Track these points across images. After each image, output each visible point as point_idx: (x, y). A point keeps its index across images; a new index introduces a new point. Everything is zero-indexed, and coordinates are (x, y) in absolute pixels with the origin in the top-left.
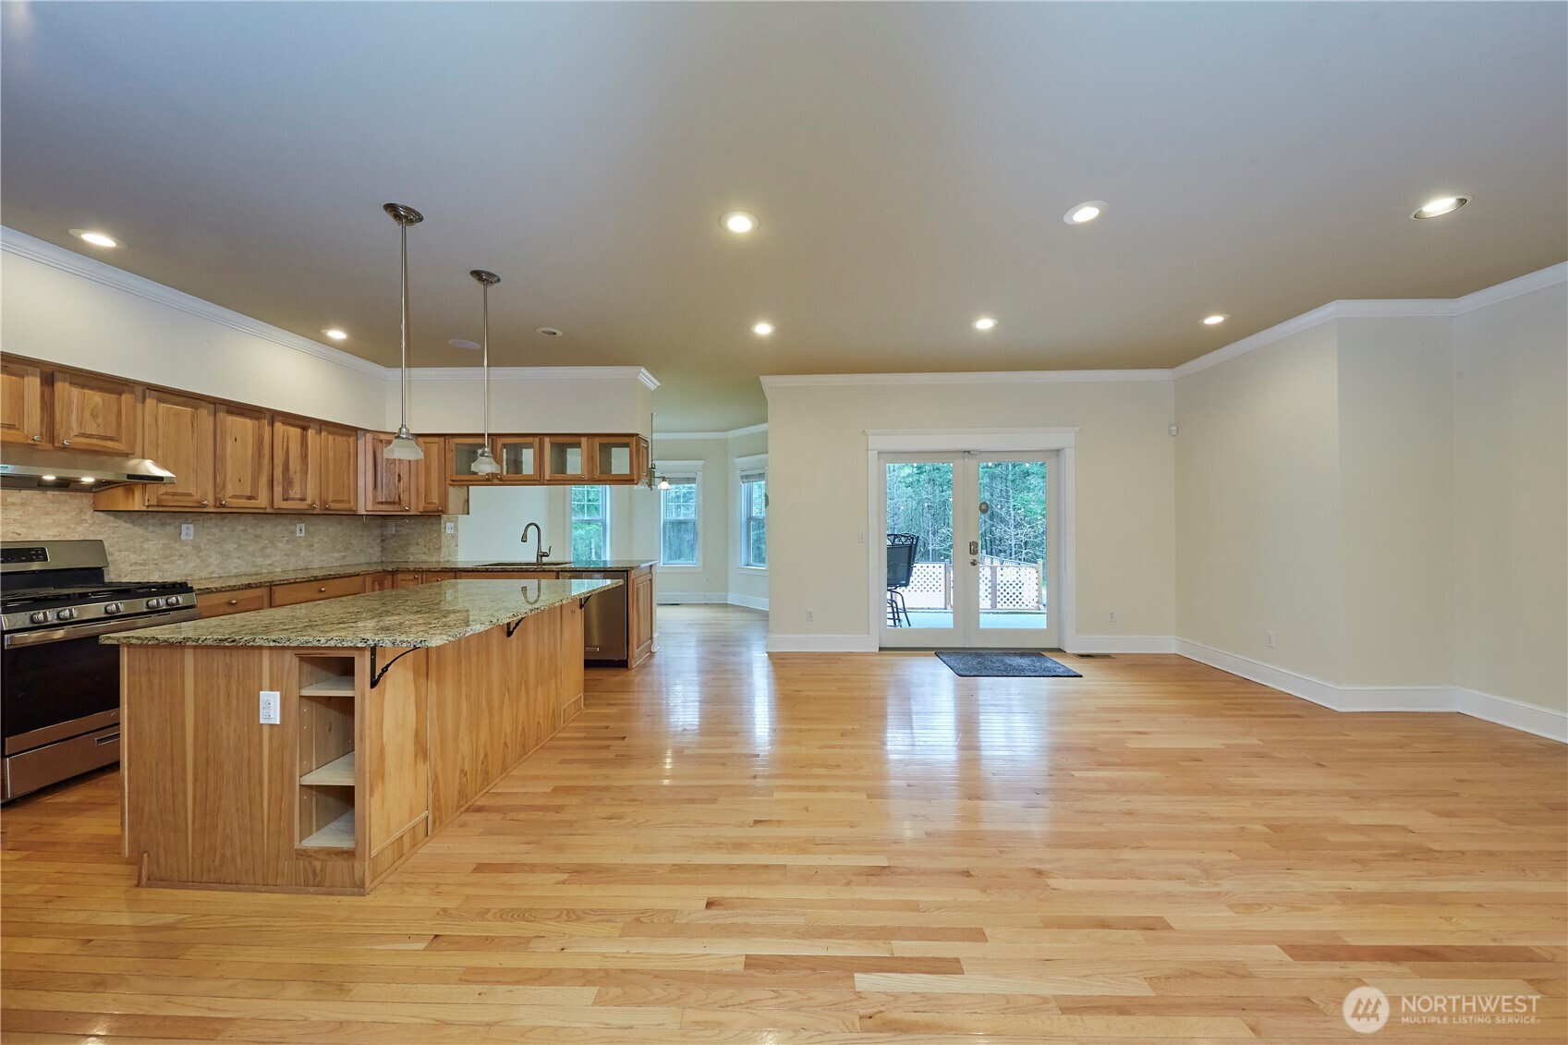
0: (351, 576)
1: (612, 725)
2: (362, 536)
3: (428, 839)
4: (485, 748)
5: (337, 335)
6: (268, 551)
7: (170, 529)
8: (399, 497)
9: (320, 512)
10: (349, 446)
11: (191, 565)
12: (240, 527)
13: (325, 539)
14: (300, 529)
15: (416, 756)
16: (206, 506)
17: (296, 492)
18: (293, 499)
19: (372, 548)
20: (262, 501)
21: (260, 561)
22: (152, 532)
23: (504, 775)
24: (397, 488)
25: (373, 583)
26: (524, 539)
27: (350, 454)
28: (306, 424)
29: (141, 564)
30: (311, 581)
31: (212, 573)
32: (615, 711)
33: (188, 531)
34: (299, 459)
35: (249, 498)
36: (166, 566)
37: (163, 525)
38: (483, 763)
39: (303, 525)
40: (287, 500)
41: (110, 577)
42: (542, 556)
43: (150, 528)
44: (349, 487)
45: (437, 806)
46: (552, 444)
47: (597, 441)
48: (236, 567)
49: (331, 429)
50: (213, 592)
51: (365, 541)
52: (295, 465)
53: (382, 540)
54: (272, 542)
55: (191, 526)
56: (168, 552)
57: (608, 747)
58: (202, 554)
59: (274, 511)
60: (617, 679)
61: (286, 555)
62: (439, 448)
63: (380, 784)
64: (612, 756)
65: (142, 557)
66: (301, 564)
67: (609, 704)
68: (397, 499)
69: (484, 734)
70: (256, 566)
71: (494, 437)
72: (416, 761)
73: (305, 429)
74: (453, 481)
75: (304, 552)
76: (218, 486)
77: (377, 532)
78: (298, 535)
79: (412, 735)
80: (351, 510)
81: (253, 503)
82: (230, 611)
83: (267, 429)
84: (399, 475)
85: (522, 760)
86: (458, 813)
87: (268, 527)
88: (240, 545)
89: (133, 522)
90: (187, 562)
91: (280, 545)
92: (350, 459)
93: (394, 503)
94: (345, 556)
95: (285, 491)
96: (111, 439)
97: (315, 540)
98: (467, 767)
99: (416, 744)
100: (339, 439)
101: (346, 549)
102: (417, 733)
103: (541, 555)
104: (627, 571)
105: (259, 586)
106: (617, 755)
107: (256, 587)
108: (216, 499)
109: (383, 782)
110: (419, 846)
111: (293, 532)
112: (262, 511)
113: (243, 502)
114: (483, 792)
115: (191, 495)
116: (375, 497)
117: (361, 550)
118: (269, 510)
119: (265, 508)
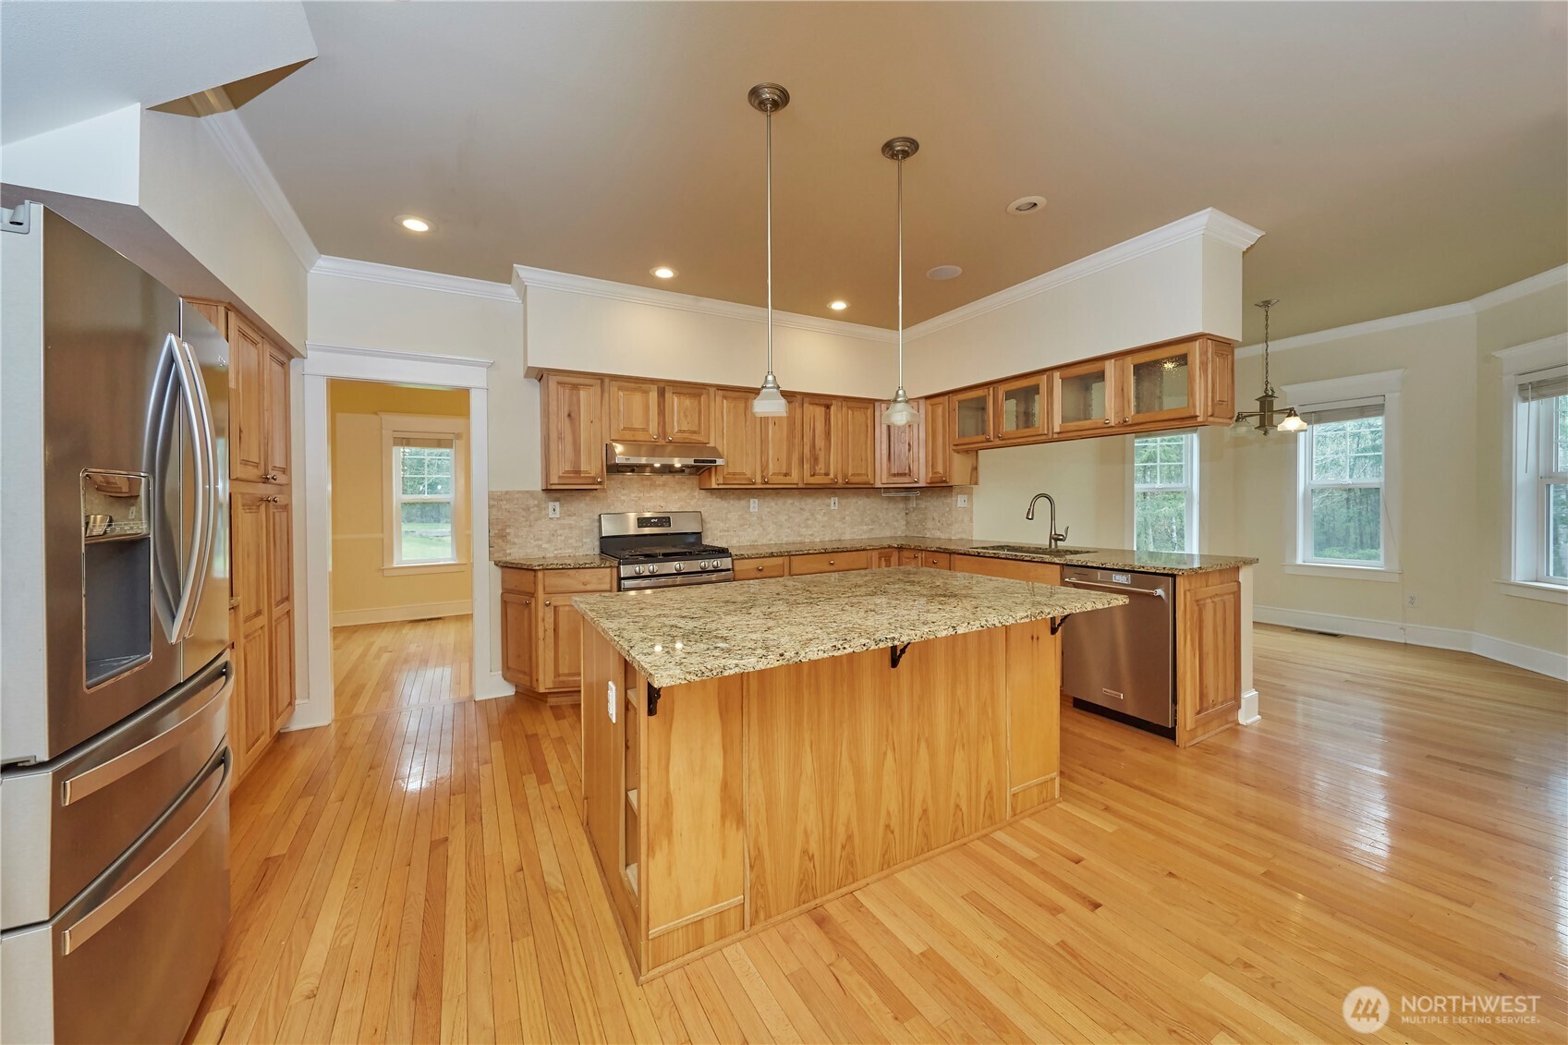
0: (857, 550)
1: (1091, 859)
2: (887, 509)
3: (742, 934)
4: (848, 825)
5: (839, 306)
6: (810, 522)
7: (743, 503)
8: (910, 468)
9: (842, 486)
10: (867, 418)
11: (757, 532)
12: (790, 501)
13: (856, 512)
14: (834, 502)
15: (723, 817)
16: (754, 484)
17: (821, 468)
18: (819, 474)
19: (897, 521)
20: (795, 477)
21: (803, 531)
22: (733, 505)
23: (885, 873)
24: (908, 458)
25: (880, 558)
26: (1030, 516)
27: (867, 426)
28: (828, 402)
29: (726, 531)
30: (821, 553)
31: (771, 540)
32: (1110, 829)
33: (754, 504)
34: (823, 436)
35: (786, 475)
36: (740, 533)
37: (739, 499)
38: (843, 847)
39: (836, 499)
40: (814, 475)
41: (707, 541)
42: (1056, 540)
43: (732, 502)
44: (867, 460)
45: (758, 890)
46: (1063, 379)
47: (1129, 363)
48: (787, 536)
49: (851, 404)
50: (746, 558)
51: (891, 514)
52: (820, 443)
53: (907, 514)
54: (812, 515)
55: (756, 500)
56: (742, 522)
57: (1055, 910)
58: (763, 524)
59: (804, 486)
60: (1145, 758)
61: (823, 527)
62: (944, 408)
63: (665, 843)
64: (1051, 939)
65: (727, 525)
66: (835, 536)
67: (1107, 809)
68: (907, 471)
69: (845, 807)
70: (801, 536)
71: (995, 385)
72: (723, 824)
73: (828, 407)
74: (956, 445)
75: (838, 524)
76: (764, 467)
77: (901, 505)
78: (832, 507)
79: (717, 787)
80: (869, 484)
81: (787, 480)
82: (759, 576)
83: (799, 411)
84: (909, 444)
85: (921, 857)
86: (796, 910)
87: (809, 501)
88: (790, 517)
89: (721, 498)
90: (754, 530)
91: (819, 517)
92: (867, 431)
93: (905, 474)
94: (872, 529)
95: (813, 468)
96: (694, 432)
97: (847, 513)
98: (814, 847)
99: (723, 800)
100: (857, 414)
101: (873, 522)
102: (725, 786)
103: (1056, 538)
104: (1174, 576)
105: (780, 555)
106: (1063, 944)
107: (777, 556)
108: (763, 477)
109: (670, 841)
110: (727, 940)
111: (829, 505)
112: (795, 486)
113: (781, 479)
114: (844, 890)
115: (744, 474)
116: (889, 469)
117: (886, 524)
118: (800, 486)
119: (797, 484)
